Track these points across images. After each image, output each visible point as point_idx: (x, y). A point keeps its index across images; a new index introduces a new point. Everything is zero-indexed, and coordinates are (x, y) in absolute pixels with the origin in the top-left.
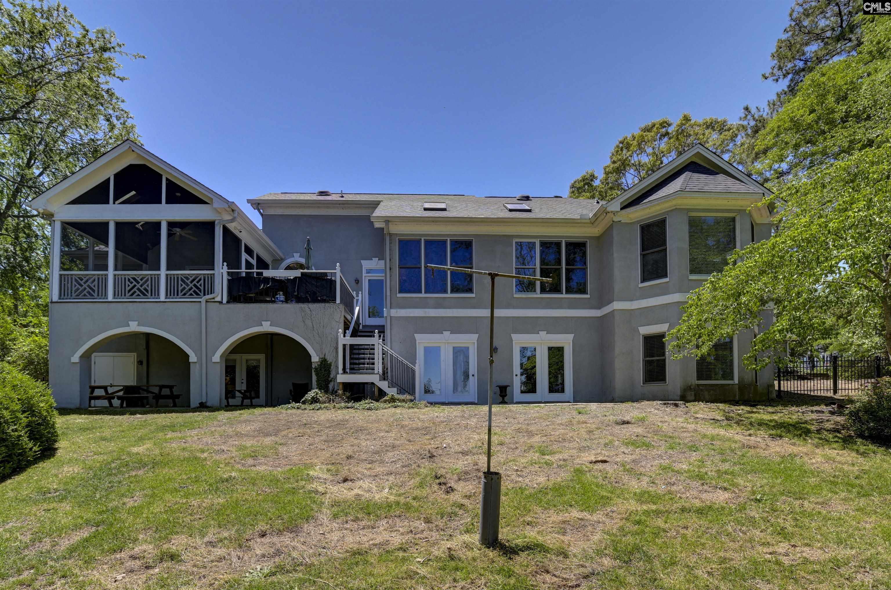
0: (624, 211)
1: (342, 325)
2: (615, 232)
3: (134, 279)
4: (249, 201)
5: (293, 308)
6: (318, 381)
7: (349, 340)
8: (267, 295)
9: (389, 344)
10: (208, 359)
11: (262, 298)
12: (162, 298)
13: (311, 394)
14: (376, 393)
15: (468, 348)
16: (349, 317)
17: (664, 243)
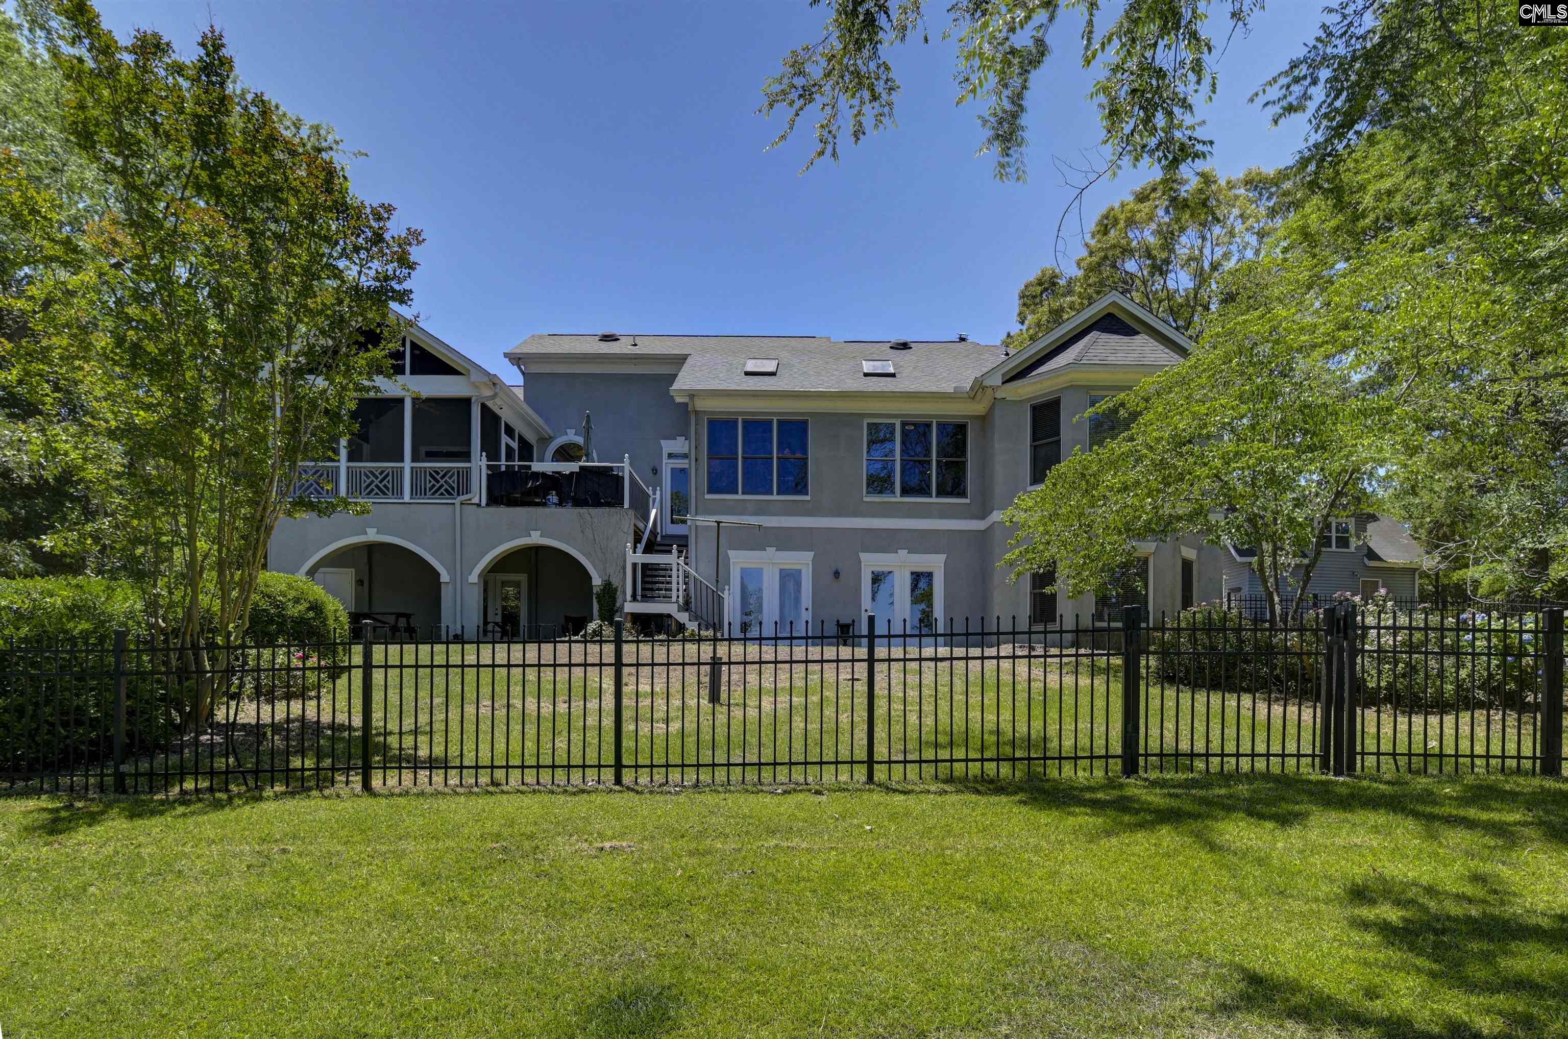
0: (1008, 385)
1: (631, 538)
2: (997, 413)
3: (372, 472)
4: (506, 355)
5: (569, 513)
6: (600, 610)
7: (641, 558)
8: (537, 496)
9: (694, 565)
10: (464, 578)
11: (528, 499)
12: (407, 498)
13: (592, 626)
14: (674, 627)
15: (800, 571)
16: (641, 525)
17: (1058, 434)
